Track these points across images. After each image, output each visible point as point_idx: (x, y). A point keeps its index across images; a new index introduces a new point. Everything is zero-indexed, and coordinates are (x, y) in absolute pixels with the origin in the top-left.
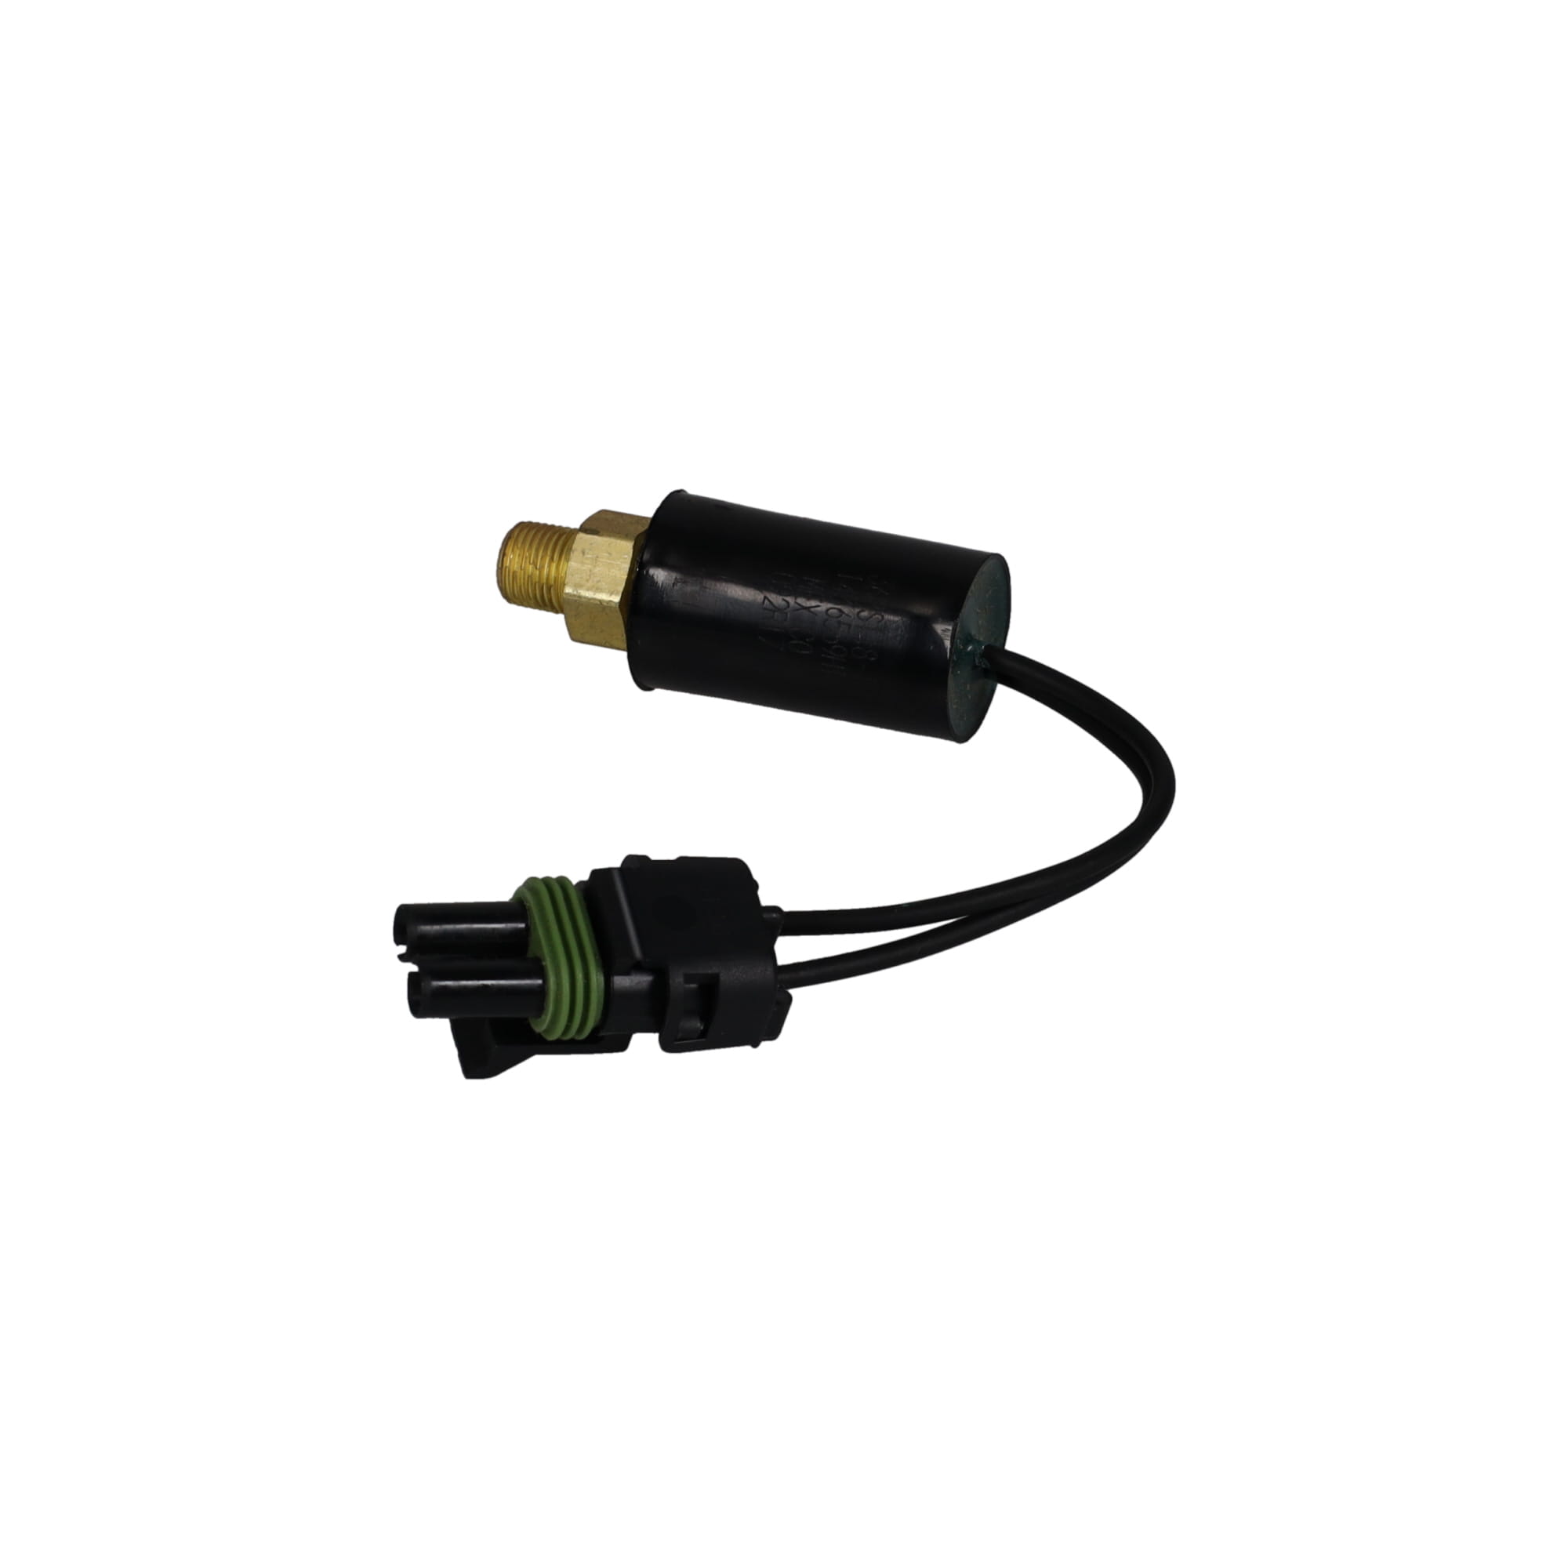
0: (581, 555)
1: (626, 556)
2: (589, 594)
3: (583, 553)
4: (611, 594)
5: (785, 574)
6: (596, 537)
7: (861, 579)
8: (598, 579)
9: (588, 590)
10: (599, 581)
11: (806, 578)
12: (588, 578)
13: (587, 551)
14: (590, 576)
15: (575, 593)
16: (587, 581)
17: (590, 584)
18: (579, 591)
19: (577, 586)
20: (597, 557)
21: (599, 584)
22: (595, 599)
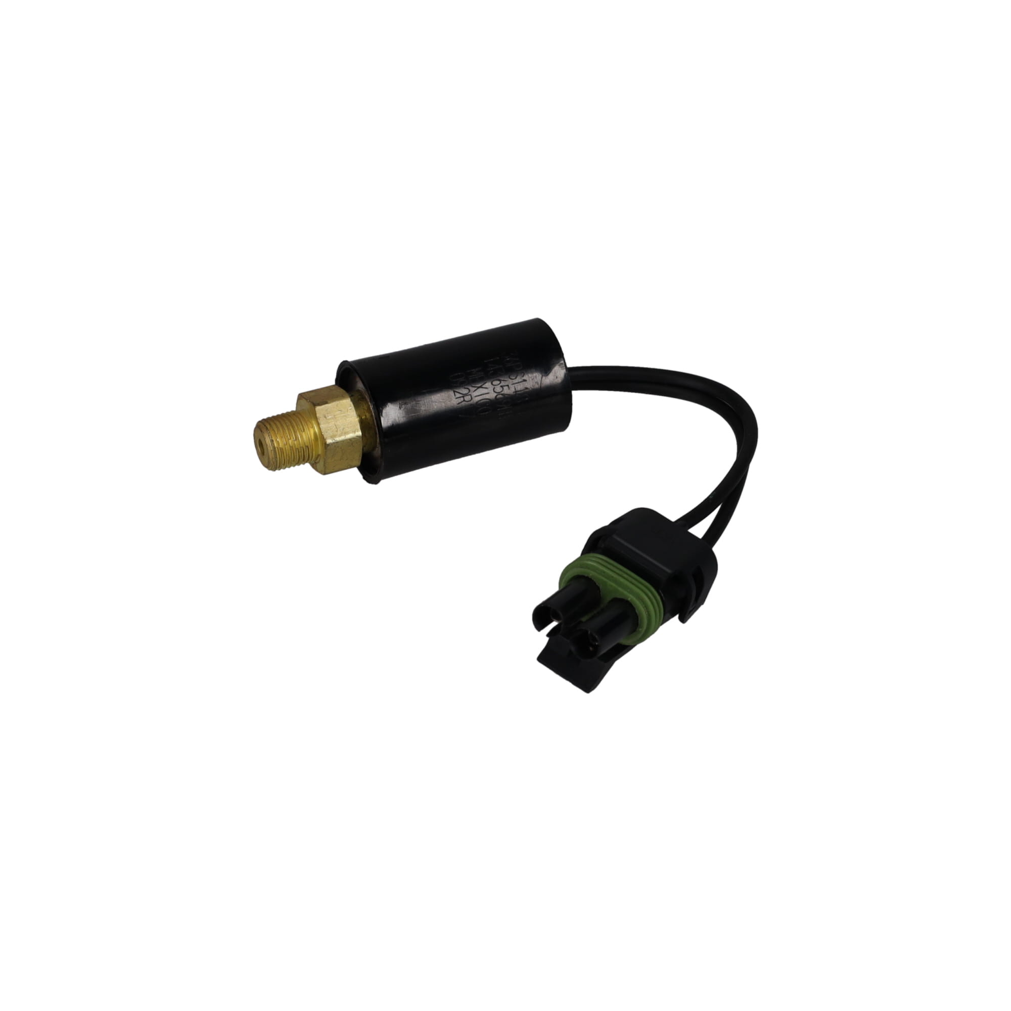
0: (325, 419)
1: (350, 408)
2: (342, 438)
3: (325, 417)
4: (355, 432)
5: (456, 374)
6: (327, 405)
7: (498, 358)
8: (342, 427)
9: (340, 436)
10: (344, 428)
11: (469, 371)
12: (336, 429)
13: (326, 415)
14: (336, 428)
15: (334, 441)
16: (337, 431)
17: (339, 433)
18: (336, 439)
19: (332, 437)
20: (334, 416)
21: (345, 430)
22: (347, 440)
